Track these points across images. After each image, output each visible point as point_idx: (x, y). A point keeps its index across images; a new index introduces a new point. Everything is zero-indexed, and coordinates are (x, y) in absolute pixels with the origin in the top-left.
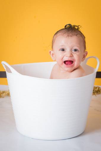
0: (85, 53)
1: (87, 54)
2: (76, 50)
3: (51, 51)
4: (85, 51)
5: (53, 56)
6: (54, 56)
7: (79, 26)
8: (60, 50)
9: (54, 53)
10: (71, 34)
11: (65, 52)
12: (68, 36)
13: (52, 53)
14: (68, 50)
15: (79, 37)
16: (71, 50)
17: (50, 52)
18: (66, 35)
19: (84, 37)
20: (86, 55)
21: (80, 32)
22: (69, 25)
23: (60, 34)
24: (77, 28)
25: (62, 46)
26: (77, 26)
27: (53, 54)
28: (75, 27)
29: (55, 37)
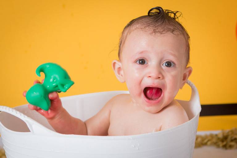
0: (188, 70)
1: (190, 72)
2: (169, 64)
3: (116, 62)
4: (187, 66)
5: (119, 74)
6: (122, 72)
7: (178, 12)
8: (136, 62)
9: (121, 67)
10: (160, 29)
11: (147, 66)
12: (155, 31)
13: (117, 66)
14: (153, 63)
15: (178, 34)
16: (160, 63)
17: (114, 64)
18: (150, 29)
19: (187, 37)
20: (189, 75)
21: (181, 25)
22: (158, 8)
23: (137, 26)
24: (172, 15)
25: (142, 53)
26: (172, 12)
27: (119, 68)
28: (170, 14)
29: (126, 32)
